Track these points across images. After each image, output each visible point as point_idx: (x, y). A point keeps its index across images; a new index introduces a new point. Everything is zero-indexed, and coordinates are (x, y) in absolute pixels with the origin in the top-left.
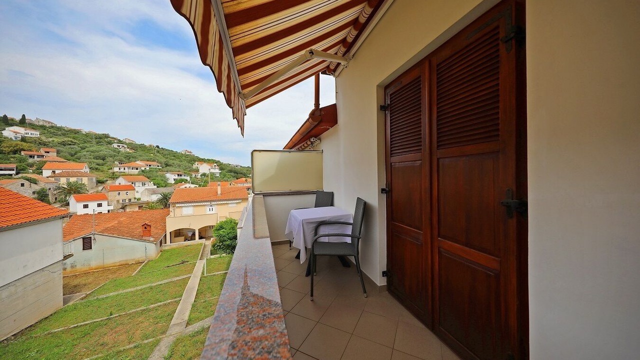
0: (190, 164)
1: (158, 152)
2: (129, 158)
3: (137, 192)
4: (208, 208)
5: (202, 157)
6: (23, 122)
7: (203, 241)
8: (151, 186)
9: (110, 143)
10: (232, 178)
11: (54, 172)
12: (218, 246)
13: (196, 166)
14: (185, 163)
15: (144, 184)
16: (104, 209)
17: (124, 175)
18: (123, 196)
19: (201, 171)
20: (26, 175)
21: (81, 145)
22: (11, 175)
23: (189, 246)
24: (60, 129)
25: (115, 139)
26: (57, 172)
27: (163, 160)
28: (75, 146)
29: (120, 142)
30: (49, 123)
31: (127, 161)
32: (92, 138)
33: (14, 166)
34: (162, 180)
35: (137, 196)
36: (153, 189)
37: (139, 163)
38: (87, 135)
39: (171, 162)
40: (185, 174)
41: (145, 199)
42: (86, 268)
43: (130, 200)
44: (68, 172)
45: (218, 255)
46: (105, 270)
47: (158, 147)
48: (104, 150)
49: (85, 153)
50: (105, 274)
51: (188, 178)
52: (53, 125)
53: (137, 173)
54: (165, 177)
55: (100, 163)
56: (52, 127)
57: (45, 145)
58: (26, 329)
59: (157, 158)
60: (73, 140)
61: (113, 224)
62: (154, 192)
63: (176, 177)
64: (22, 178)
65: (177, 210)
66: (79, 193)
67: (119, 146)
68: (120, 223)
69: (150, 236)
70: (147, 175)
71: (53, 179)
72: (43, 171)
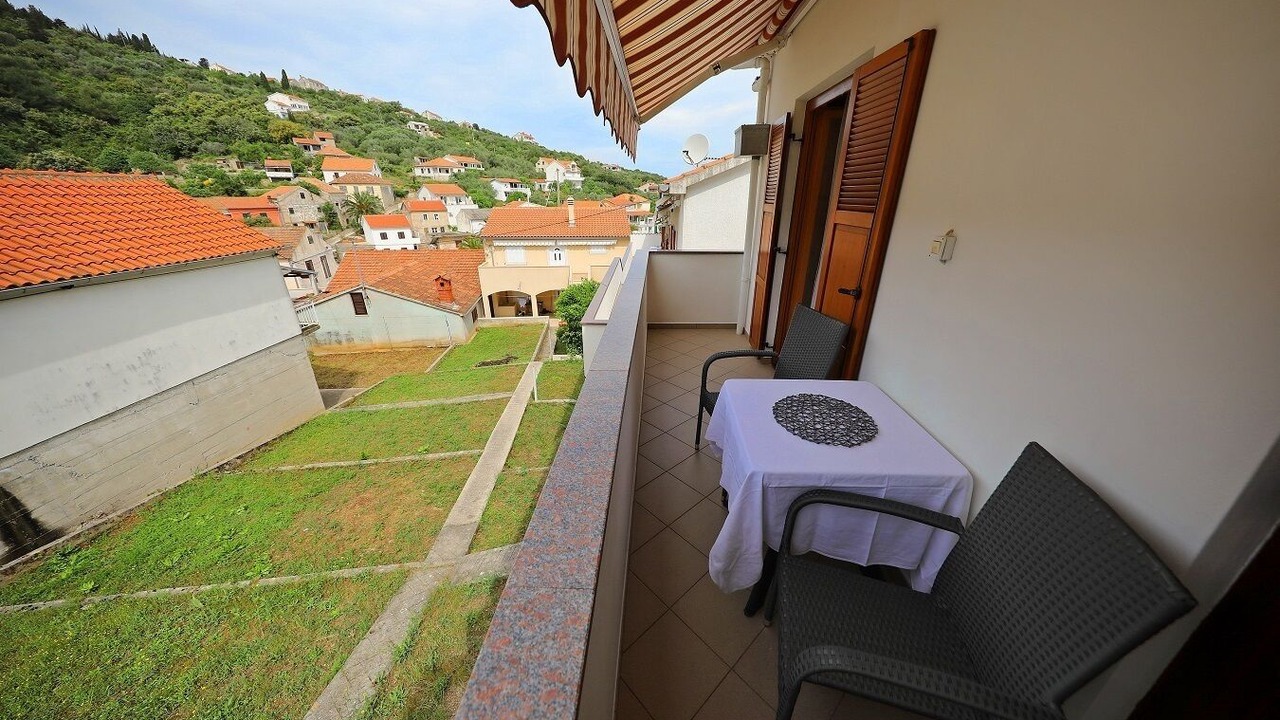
0: (530, 163)
1: (477, 137)
2: (433, 150)
3: (451, 215)
4: (551, 254)
5: (551, 148)
6: (286, 86)
7: (545, 319)
8: (469, 204)
9: (404, 121)
10: (604, 194)
11: (336, 175)
12: (568, 337)
13: (541, 166)
14: (522, 161)
15: (459, 201)
16: (409, 242)
17: (430, 182)
18: (432, 222)
19: (551, 177)
20: (304, 179)
21: (364, 126)
22: (289, 179)
23: (521, 325)
24: (333, 95)
25: (410, 112)
26: (341, 174)
27: (486, 154)
28: (357, 128)
29: (418, 118)
30: (318, 84)
31: (431, 155)
32: (376, 112)
33: (287, 164)
34: (486, 194)
35: (453, 222)
36: (472, 210)
37: (448, 159)
38: (370, 106)
39: (499, 158)
40: (524, 184)
41: (463, 229)
42: (366, 345)
43: (442, 228)
44: (353, 176)
45: (567, 357)
46: (394, 353)
47: (476, 126)
48: (396, 134)
49: (371, 141)
50: (393, 361)
51: (528, 192)
52: (324, 88)
53: (447, 179)
54: (491, 188)
55: (394, 158)
56: (323, 92)
57: (319, 126)
58: (259, 448)
59: (476, 149)
60: (353, 116)
61: (395, 272)
62: (475, 218)
63: (509, 189)
64: (300, 184)
65: (498, 254)
66: (373, 213)
67: (417, 126)
68: (407, 270)
69: (453, 300)
70: (464, 184)
71: (337, 187)
72: (325, 173)
